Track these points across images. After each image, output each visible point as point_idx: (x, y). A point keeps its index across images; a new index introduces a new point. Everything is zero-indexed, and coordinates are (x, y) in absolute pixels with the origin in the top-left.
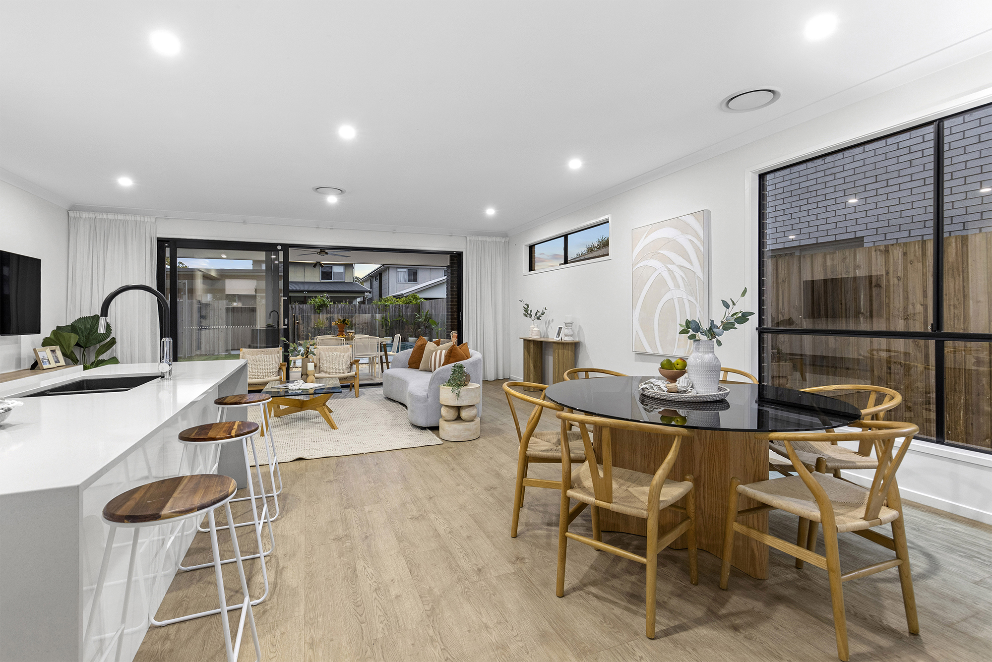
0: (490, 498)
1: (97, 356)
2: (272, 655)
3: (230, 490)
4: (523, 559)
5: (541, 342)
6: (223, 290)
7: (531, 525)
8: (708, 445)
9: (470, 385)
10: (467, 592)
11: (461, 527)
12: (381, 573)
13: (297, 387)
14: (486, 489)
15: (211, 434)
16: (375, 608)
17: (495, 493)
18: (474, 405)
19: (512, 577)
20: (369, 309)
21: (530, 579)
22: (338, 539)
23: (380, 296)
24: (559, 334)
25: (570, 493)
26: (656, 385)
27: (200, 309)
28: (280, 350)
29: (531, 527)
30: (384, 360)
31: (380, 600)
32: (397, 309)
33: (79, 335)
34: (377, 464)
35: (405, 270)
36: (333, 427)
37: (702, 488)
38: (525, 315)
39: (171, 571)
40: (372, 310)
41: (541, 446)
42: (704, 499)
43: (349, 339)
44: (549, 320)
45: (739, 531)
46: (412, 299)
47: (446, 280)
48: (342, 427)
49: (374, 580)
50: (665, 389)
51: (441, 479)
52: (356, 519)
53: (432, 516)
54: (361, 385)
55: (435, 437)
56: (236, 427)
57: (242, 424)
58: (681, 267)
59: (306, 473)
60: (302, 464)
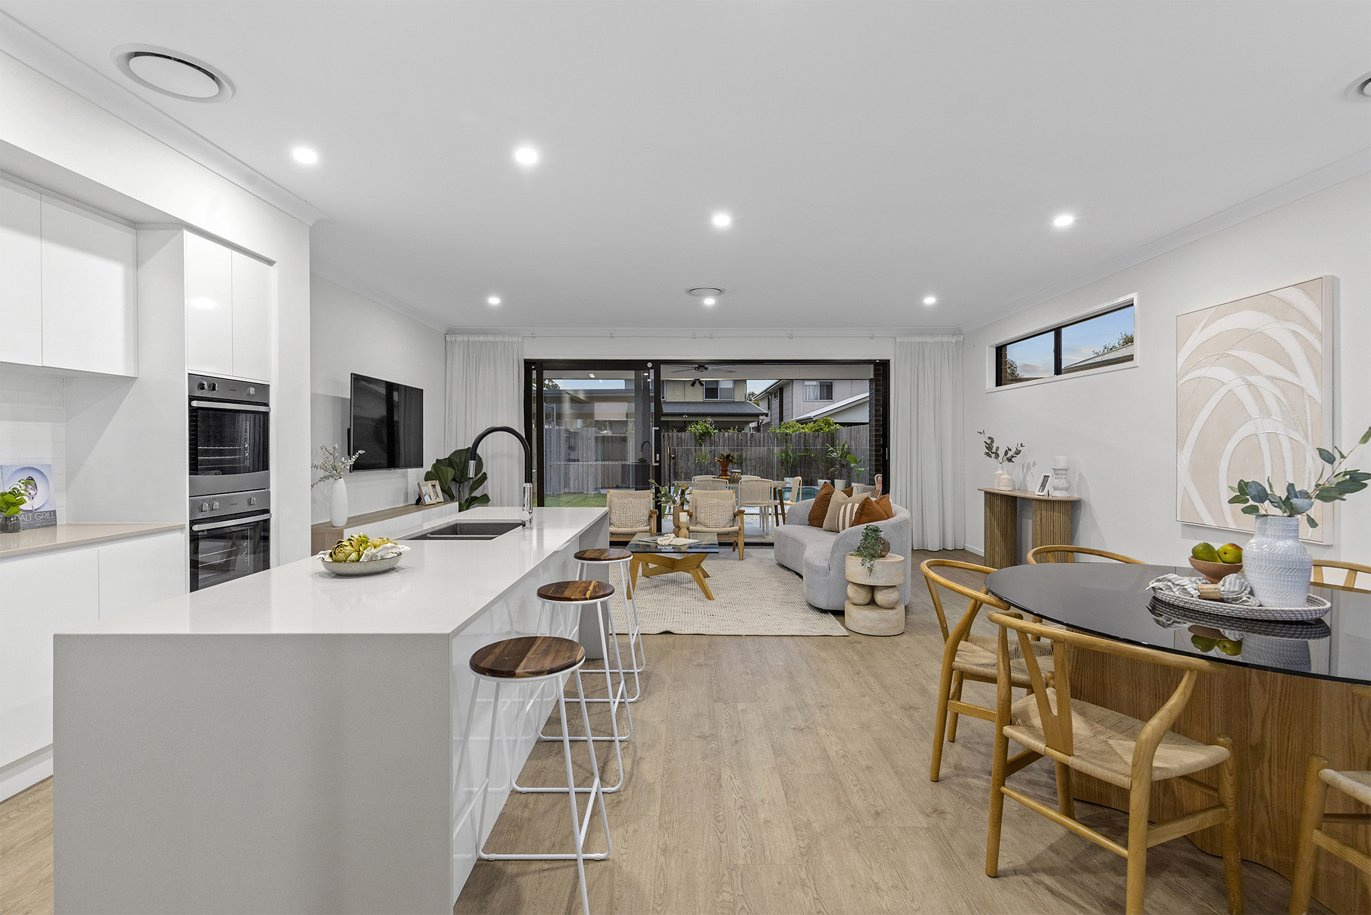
0: (906, 720)
1: (470, 494)
2: (623, 851)
3: (578, 659)
4: (943, 812)
5: (1015, 498)
6: (592, 415)
7: (963, 769)
8: (1278, 695)
9: (890, 557)
10: (856, 837)
11: (860, 752)
12: (750, 789)
13: (667, 543)
14: (903, 708)
15: (567, 594)
16: (738, 828)
17: (916, 715)
18: (894, 586)
19: (923, 833)
20: (764, 438)
21: (950, 842)
22: (703, 737)
23: (781, 419)
24: (1043, 485)
25: (1008, 730)
26: (1178, 585)
27: (568, 439)
28: (649, 494)
29: (963, 773)
30: (780, 511)
31: (745, 820)
32: (802, 440)
33: (455, 470)
34: (758, 651)
35: (814, 383)
36: (709, 597)
37: (1266, 765)
38: (987, 454)
39: (532, 738)
40: (768, 440)
41: (980, 657)
42: (1271, 784)
43: (734, 481)
44: (1029, 463)
45: (1324, 846)
46: (823, 424)
47: (868, 399)
48: (720, 598)
49: (741, 795)
50: (1193, 592)
51: (841, 683)
52: (726, 717)
53: (822, 731)
54: (746, 544)
55: (839, 624)
56: (591, 588)
57: (598, 585)
58: (1273, 379)
59: (673, 651)
60: (669, 638)
